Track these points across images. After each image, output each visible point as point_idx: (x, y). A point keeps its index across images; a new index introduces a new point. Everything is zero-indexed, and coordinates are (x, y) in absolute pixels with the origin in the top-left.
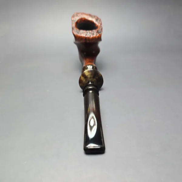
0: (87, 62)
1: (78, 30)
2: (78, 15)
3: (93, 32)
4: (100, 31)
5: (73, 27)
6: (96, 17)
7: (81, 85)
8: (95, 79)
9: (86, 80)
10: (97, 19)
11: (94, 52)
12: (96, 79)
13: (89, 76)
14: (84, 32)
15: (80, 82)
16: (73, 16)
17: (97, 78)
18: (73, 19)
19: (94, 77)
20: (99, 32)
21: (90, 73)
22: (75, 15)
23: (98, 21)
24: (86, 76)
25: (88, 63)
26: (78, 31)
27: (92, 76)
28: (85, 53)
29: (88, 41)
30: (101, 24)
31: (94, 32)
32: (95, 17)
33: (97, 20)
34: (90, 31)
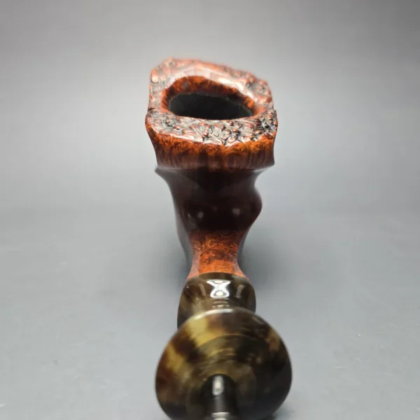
0: (206, 256)
1: (171, 115)
2: (180, 65)
3: (236, 127)
4: (269, 123)
5: (153, 106)
6: (247, 77)
7: (164, 395)
8: (247, 369)
9: (196, 374)
10: (251, 80)
11: (237, 211)
12: (253, 364)
13: (214, 353)
14: (199, 126)
15: (164, 379)
16: (160, 70)
17: (259, 360)
18: (155, 79)
19: (240, 358)
20: (264, 125)
21: (219, 334)
22: (167, 64)
23: (258, 87)
24: (198, 349)
25: (210, 261)
26: (171, 122)
27: (231, 351)
28: (201, 215)
29: (214, 165)
30: (270, 100)
31: (241, 126)
32: (242, 74)
33: (251, 84)
34: (226, 123)
